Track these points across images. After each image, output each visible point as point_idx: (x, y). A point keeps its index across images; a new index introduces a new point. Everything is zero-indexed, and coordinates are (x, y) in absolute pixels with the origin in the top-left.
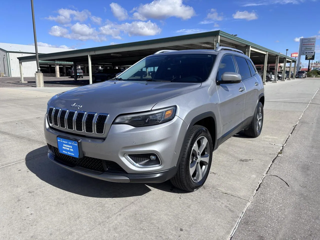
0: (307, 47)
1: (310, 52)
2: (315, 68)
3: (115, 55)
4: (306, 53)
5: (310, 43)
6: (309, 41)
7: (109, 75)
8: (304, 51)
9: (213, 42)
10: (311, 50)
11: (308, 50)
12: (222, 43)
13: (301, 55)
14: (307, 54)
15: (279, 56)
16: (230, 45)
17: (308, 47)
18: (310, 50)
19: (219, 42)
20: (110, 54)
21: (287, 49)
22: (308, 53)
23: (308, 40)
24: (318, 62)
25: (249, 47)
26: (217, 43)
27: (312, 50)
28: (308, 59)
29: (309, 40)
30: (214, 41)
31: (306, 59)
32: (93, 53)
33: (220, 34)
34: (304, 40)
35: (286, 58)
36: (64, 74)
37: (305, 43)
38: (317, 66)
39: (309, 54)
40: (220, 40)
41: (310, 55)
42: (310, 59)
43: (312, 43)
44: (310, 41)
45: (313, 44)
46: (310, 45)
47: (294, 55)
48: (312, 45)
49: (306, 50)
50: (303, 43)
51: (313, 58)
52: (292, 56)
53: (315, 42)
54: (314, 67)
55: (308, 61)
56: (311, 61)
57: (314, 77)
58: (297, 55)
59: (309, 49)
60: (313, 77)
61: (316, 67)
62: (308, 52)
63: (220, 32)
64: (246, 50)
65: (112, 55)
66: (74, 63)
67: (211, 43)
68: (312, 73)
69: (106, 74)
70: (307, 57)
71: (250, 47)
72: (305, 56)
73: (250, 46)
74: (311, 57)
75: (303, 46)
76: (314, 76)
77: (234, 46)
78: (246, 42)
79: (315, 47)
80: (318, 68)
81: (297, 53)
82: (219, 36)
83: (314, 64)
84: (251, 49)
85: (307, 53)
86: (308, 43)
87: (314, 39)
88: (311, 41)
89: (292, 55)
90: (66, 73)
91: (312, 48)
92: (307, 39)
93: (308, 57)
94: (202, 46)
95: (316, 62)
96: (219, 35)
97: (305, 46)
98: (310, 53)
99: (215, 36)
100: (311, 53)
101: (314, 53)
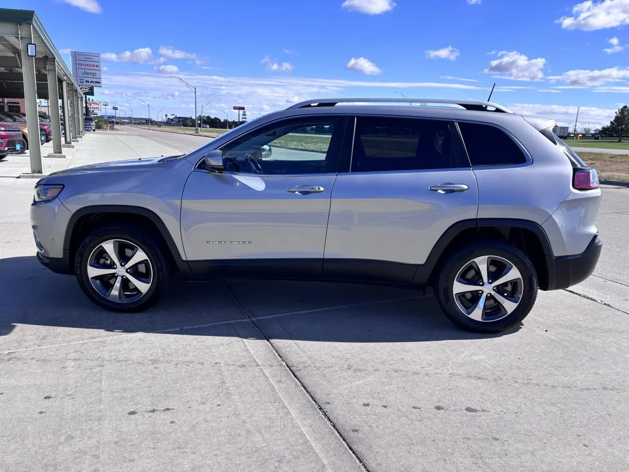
0: (87, 71)
1: (94, 80)
4: (86, 81)
5: (92, 63)
6: (88, 60)
8: (82, 78)
10: (95, 77)
11: (89, 76)
14: (88, 84)
17: (89, 71)
18: (92, 76)
22: (91, 82)
23: (86, 57)
25: (54, 62)
26: (29, 45)
29: (88, 57)
34: (79, 55)
37: (82, 62)
38: (91, 107)
39: (93, 84)
43: (96, 64)
44: (90, 59)
45: (97, 66)
46: (91, 68)
48: (97, 68)
49: (86, 75)
50: (78, 62)
51: (90, 92)
53: (99, 62)
59: (90, 73)
61: (90, 109)
62: (90, 80)
64: (47, 66)
71: (56, 61)
73: (55, 58)
74: (87, 91)
75: (78, 66)
79: (102, 72)
80: (93, 111)
85: (88, 82)
86: (87, 63)
87: (97, 56)
88: (92, 59)
92: (85, 55)
97: (83, 67)
98: (93, 82)
100: (96, 82)
101: (99, 83)
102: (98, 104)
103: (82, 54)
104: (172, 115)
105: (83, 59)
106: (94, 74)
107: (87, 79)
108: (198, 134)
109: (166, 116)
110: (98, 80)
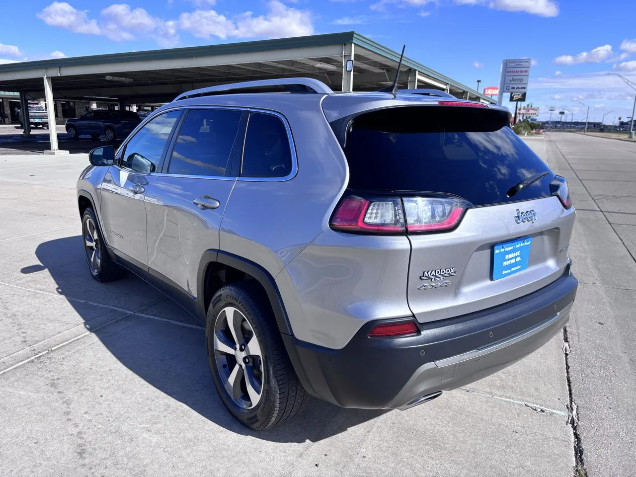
0: (514, 78)
1: (520, 86)
2: (525, 118)
3: (116, 79)
4: (512, 88)
5: (520, 69)
6: (518, 66)
7: (108, 124)
8: (509, 85)
9: (338, 59)
10: (522, 83)
11: (516, 82)
12: (359, 61)
13: (504, 92)
14: (513, 90)
15: (468, 93)
16: (375, 67)
17: (517, 78)
18: (519, 82)
19: (353, 59)
20: (102, 76)
21: (479, 80)
22: (517, 88)
23: (515, 64)
24: (530, 106)
25: (415, 73)
26: (348, 62)
27: (524, 82)
28: (514, 99)
29: (519, 63)
30: (342, 56)
31: (512, 99)
32: (55, 73)
33: (354, 41)
34: (510, 62)
35: (480, 98)
36: (6, 120)
38: (529, 113)
39: (518, 90)
40: (355, 55)
41: (517, 92)
42: (517, 100)
43: (524, 69)
44: (520, 65)
45: (526, 71)
46: (519, 74)
47: (489, 92)
48: (524, 74)
49: (513, 82)
50: (508, 70)
51: (523, 99)
52: (486, 93)
53: (528, 67)
54: (523, 114)
55: (515, 103)
56: (519, 103)
57: (526, 135)
58: (497, 92)
59: (517, 80)
60: (524, 135)
61: (527, 115)
62: (516, 86)
63: (354, 35)
64: (408, 80)
65: (108, 78)
66: (21, 94)
67: (336, 61)
68: (523, 128)
69: (101, 124)
70: (513, 95)
71: (417, 72)
72: (509, 94)
73: (416, 70)
74: (520, 97)
75: (507, 74)
76: (526, 133)
77: (383, 69)
78: (409, 61)
79: (529, 77)
80: (530, 117)
81: (497, 89)
82: (353, 45)
83: (524, 109)
84: (418, 77)
85: (514, 88)
86: (516, 69)
87: (527, 62)
88: (522, 65)
89: (486, 90)
90: (10, 117)
91: (523, 79)
92: (515, 62)
93: (515, 97)
94: (315, 66)
95: (526, 106)
96: (352, 43)
97: (511, 74)
98: (519, 88)
99: (345, 45)
100: (522, 88)
101: (524, 88)
102: (536, 110)
103: (514, 61)
104: (628, 117)
105: (513, 66)
106: (521, 80)
107: (513, 86)
108: (630, 139)
109: (620, 119)
110: (523, 86)
